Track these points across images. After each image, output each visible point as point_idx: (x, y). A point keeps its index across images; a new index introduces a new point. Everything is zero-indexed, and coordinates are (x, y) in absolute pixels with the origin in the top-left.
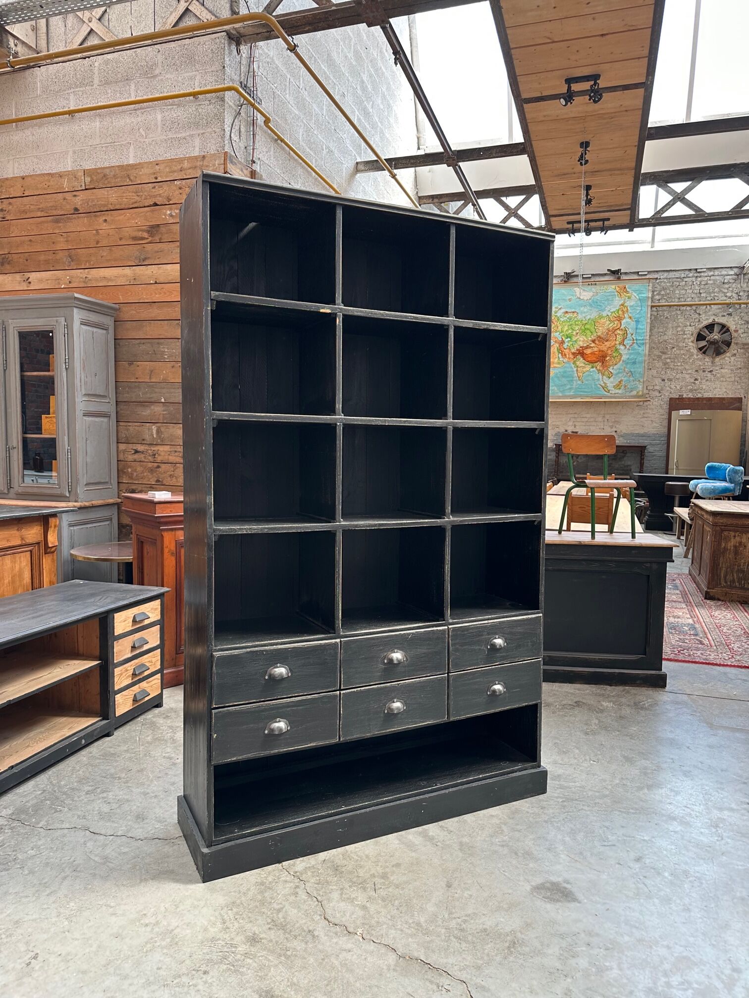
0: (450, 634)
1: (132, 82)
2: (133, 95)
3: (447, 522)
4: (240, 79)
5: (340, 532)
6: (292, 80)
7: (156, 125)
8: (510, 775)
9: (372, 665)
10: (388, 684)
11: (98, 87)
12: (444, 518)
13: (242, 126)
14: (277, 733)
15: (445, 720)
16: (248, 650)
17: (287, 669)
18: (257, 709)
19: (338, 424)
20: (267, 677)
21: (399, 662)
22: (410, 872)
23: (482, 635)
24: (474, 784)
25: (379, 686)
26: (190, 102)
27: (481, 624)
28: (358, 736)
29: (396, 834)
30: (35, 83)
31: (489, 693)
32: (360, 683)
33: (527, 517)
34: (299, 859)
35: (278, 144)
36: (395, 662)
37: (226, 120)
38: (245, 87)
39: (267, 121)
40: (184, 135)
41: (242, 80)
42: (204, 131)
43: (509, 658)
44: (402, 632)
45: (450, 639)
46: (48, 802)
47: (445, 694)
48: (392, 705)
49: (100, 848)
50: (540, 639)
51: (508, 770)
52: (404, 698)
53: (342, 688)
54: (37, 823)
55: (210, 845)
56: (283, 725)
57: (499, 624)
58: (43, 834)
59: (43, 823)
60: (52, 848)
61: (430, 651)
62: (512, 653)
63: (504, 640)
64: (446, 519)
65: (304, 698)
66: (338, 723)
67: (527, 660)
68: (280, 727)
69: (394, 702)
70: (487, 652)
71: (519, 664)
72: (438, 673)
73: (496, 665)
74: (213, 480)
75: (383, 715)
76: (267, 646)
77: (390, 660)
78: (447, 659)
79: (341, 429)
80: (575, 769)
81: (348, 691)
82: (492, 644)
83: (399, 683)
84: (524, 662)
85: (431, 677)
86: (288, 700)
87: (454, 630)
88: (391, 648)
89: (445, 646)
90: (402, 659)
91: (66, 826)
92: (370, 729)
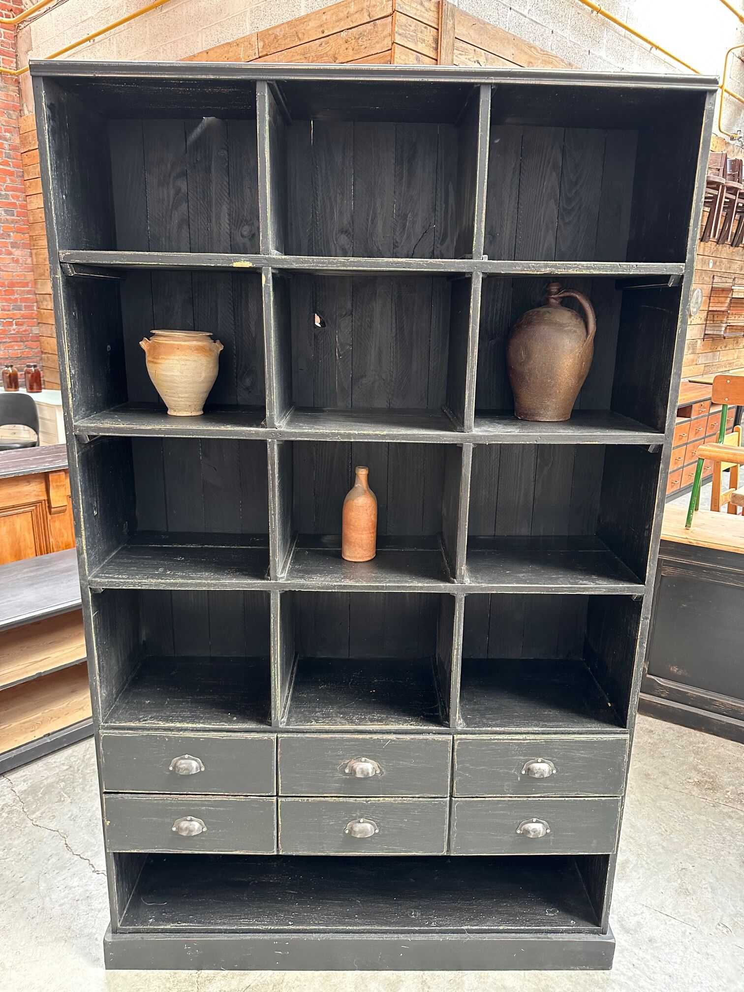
0: (456, 747)
3: (458, 588)
5: (276, 593)
8: (549, 935)
9: (326, 773)
10: (352, 800)
12: (453, 583)
14: (184, 834)
15: (444, 854)
16: (146, 733)
17: (199, 763)
18: (161, 802)
19: (270, 440)
20: (171, 768)
21: (366, 778)
23: (514, 755)
24: (486, 938)
25: (335, 799)
27: (512, 739)
28: (305, 853)
29: (359, 972)
31: (518, 832)
32: (308, 793)
33: (615, 589)
34: (223, 972)
36: (359, 774)
43: (560, 791)
44: (375, 737)
45: (455, 753)
46: (62, 784)
47: (444, 824)
48: (356, 827)
49: (56, 871)
50: (620, 771)
51: (550, 928)
52: (376, 819)
53: (280, 795)
54: (34, 812)
55: (115, 931)
56: (196, 826)
57: (544, 743)
58: (27, 830)
59: (38, 814)
60: (20, 854)
61: (420, 765)
62: (565, 784)
63: (552, 764)
64: (457, 584)
65: (225, 798)
66: (275, 834)
67: (592, 797)
68: (191, 827)
69: (359, 822)
70: (519, 778)
71: (577, 800)
72: (434, 796)
73: (535, 797)
74: (82, 517)
75: (341, 835)
76: (172, 730)
77: (353, 771)
78: (449, 780)
79: (276, 447)
80: (684, 933)
81: (290, 799)
82: (529, 769)
83: (368, 799)
84: (586, 799)
85: (421, 799)
86: (204, 798)
87: (463, 743)
88: (356, 755)
89: (447, 763)
90: (372, 772)
91: (52, 826)
92: (323, 848)
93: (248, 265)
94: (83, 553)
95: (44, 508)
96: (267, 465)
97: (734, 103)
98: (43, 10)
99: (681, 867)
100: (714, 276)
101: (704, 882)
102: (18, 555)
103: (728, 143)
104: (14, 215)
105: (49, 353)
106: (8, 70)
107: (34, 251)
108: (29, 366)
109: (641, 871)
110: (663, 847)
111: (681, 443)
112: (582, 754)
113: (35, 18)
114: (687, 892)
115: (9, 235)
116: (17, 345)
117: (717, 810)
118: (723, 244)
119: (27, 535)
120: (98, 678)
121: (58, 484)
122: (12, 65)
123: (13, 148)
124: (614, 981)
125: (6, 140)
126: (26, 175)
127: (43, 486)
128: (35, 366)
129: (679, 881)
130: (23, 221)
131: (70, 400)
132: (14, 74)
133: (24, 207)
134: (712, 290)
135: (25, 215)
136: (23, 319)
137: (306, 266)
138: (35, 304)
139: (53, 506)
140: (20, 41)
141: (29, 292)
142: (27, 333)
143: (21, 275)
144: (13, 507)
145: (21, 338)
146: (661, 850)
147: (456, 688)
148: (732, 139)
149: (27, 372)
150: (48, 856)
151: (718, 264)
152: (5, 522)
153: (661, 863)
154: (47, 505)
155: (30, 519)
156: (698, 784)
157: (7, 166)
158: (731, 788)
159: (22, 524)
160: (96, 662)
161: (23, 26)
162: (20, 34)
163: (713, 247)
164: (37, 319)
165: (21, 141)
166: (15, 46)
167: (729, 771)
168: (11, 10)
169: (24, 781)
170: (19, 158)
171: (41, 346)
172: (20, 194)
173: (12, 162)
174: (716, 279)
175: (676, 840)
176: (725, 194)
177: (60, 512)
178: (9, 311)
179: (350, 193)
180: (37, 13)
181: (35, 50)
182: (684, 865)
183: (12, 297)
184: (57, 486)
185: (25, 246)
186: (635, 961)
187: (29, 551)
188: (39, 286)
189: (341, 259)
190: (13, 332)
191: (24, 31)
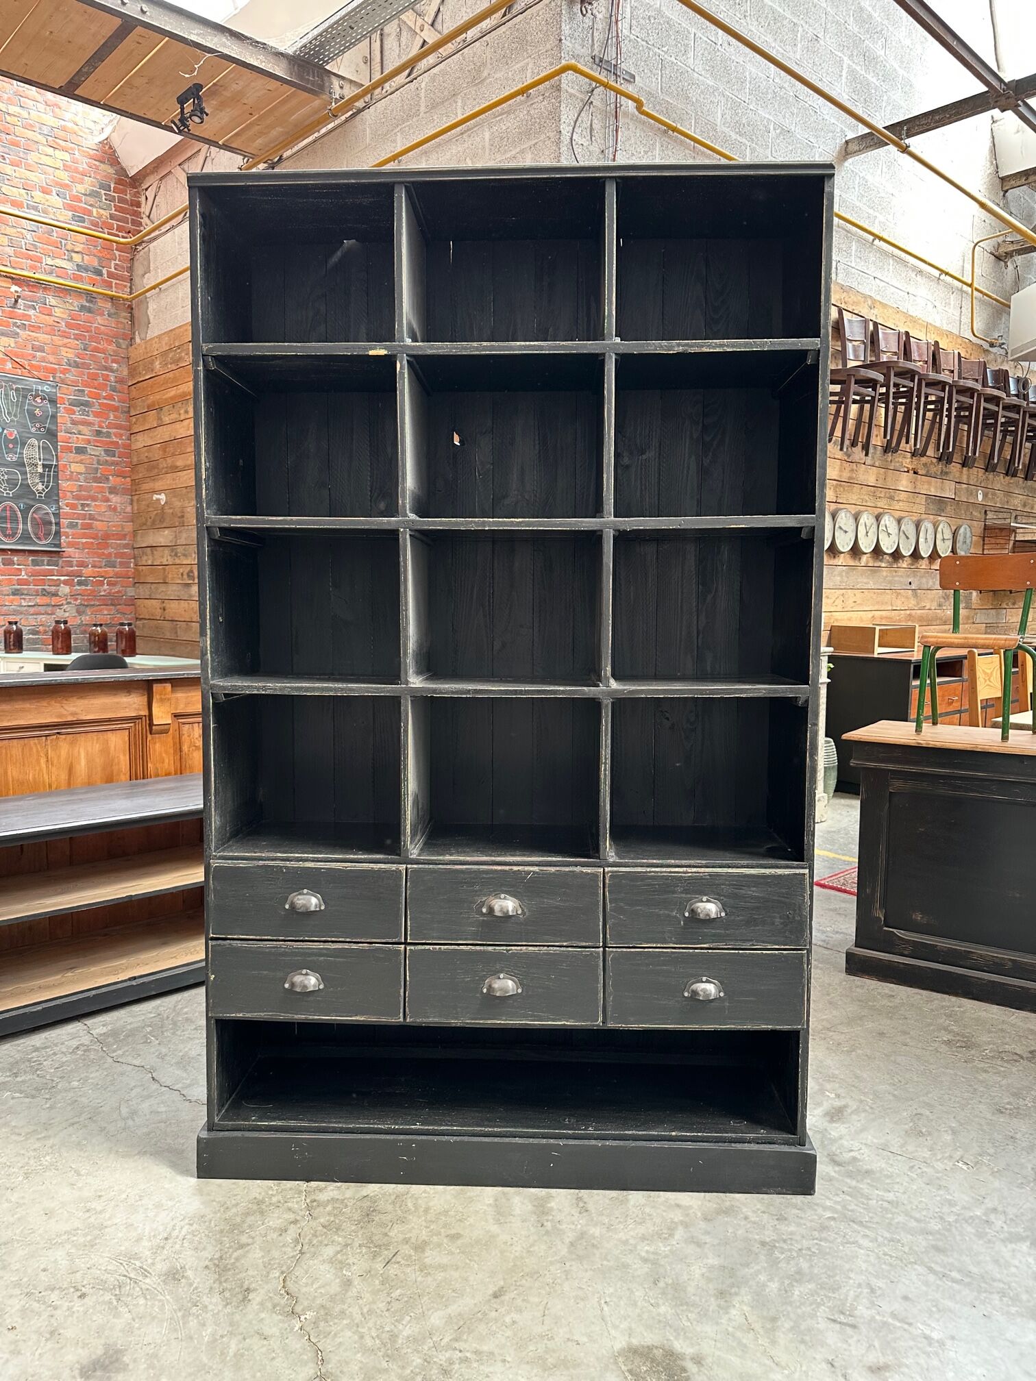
0: (607, 881)
1: (459, 97)
2: (459, 114)
3: (603, 692)
4: (592, 52)
5: (407, 700)
6: (699, 34)
7: (484, 147)
8: (733, 1145)
9: (461, 913)
10: (490, 948)
11: (424, 116)
12: (598, 686)
13: (595, 121)
14: (298, 990)
15: (598, 1025)
16: (261, 863)
17: (318, 899)
18: (274, 950)
19: (402, 530)
20: (287, 907)
21: (507, 917)
22: (463, 1253)
23: (674, 892)
24: (655, 1144)
25: (473, 948)
26: (521, 103)
27: (673, 872)
28: (436, 1020)
29: (500, 1189)
30: (364, 130)
31: (686, 994)
32: (440, 939)
33: (775, 691)
34: (337, 1184)
35: (670, 137)
36: (498, 913)
37: (563, 118)
38: (599, 62)
39: (639, 104)
40: (513, 152)
41: (596, 52)
42: (536, 141)
43: (732, 940)
44: (515, 868)
45: (607, 889)
46: (149, 1029)
47: (597, 982)
48: (495, 983)
49: (140, 1099)
50: (801, 915)
51: (734, 1135)
52: (518, 974)
53: (408, 941)
54: (114, 1051)
55: (211, 1127)
56: (312, 981)
57: (708, 877)
58: (106, 1065)
59: (120, 1052)
60: (97, 1084)
61: (567, 904)
62: (737, 931)
63: (720, 905)
64: (602, 687)
65: (346, 946)
66: (402, 994)
67: (771, 949)
68: (306, 982)
69: (499, 978)
70: (682, 923)
71: (753, 954)
72: (584, 944)
73: (702, 948)
74: (208, 614)
75: (478, 995)
76: (291, 861)
77: (491, 910)
78: (601, 923)
79: (408, 536)
80: (912, 1167)
81: (420, 947)
82: (692, 910)
83: (509, 948)
84: (764, 952)
85: (570, 949)
86: (322, 946)
87: (614, 876)
88: (494, 891)
89: (598, 901)
90: (513, 911)
91: (137, 1062)
92: (457, 1013)
93: (383, 352)
94: (206, 654)
95: (144, 726)
96: (399, 557)
97: (990, 305)
98: (164, 229)
99: (915, 1112)
100: (986, 511)
101: (943, 1125)
102: (109, 779)
103: (987, 350)
104: (114, 456)
105: (145, 619)
106: (121, 295)
107: (135, 498)
108: (122, 624)
109: (863, 1115)
110: (894, 1096)
111: (951, 709)
112: (753, 892)
113: (155, 239)
114: (920, 1134)
115: (108, 479)
116: (106, 610)
117: (970, 1065)
118: (994, 471)
119: (122, 757)
120: (213, 798)
121: (163, 697)
122: (125, 289)
123: (120, 381)
124: (817, 1205)
125: (112, 371)
126: (132, 409)
127: (145, 699)
128: (129, 624)
129: (911, 1124)
130: (125, 462)
131: (204, 491)
132: (127, 299)
133: (128, 447)
134: (985, 529)
135: (129, 456)
136: (117, 578)
137: (441, 352)
138: (132, 560)
139: (155, 723)
140: (136, 264)
141: (126, 546)
142: (120, 595)
143: (119, 525)
144: (110, 720)
145: (112, 601)
146: (891, 1098)
147: (605, 810)
148: (992, 345)
149: (120, 634)
150: (131, 1086)
151: (990, 496)
152: (97, 739)
153: (890, 1108)
154: (148, 722)
155: (127, 739)
156: (948, 1043)
157: (112, 400)
158: (991, 1046)
159: (117, 741)
160: (213, 779)
161: (141, 248)
162: (137, 257)
163: (980, 475)
164: (133, 578)
165: (129, 373)
166: (130, 269)
167: (990, 1032)
168: (129, 232)
169: (104, 1025)
170: (126, 391)
171: (136, 611)
172: (122, 432)
173: (117, 396)
174: (990, 515)
175: (911, 1090)
176: (983, 404)
177: (161, 732)
178: (101, 567)
179: (490, 309)
180: (157, 233)
181: (153, 272)
182: (919, 1111)
183: (105, 552)
184: (162, 700)
185: (125, 492)
186: (845, 1189)
187: (123, 777)
188: (139, 538)
189: (475, 344)
190: (102, 593)
191: (141, 253)
